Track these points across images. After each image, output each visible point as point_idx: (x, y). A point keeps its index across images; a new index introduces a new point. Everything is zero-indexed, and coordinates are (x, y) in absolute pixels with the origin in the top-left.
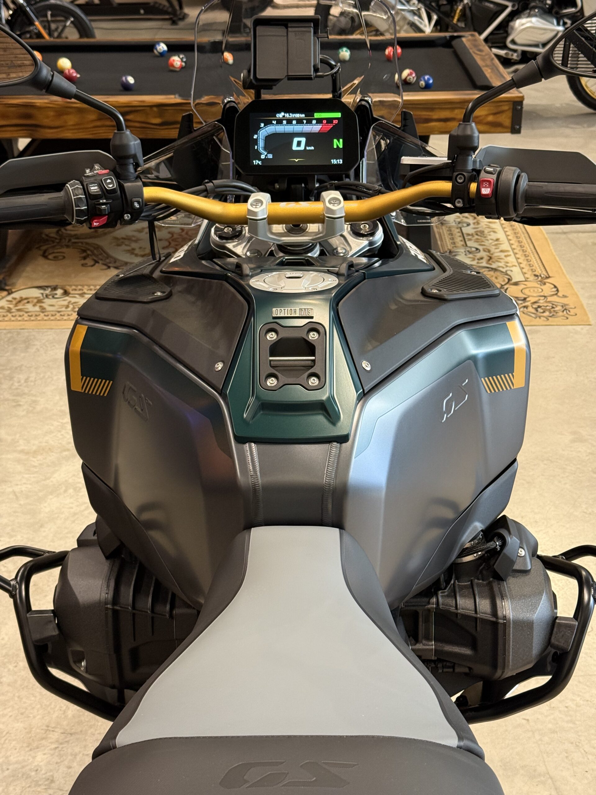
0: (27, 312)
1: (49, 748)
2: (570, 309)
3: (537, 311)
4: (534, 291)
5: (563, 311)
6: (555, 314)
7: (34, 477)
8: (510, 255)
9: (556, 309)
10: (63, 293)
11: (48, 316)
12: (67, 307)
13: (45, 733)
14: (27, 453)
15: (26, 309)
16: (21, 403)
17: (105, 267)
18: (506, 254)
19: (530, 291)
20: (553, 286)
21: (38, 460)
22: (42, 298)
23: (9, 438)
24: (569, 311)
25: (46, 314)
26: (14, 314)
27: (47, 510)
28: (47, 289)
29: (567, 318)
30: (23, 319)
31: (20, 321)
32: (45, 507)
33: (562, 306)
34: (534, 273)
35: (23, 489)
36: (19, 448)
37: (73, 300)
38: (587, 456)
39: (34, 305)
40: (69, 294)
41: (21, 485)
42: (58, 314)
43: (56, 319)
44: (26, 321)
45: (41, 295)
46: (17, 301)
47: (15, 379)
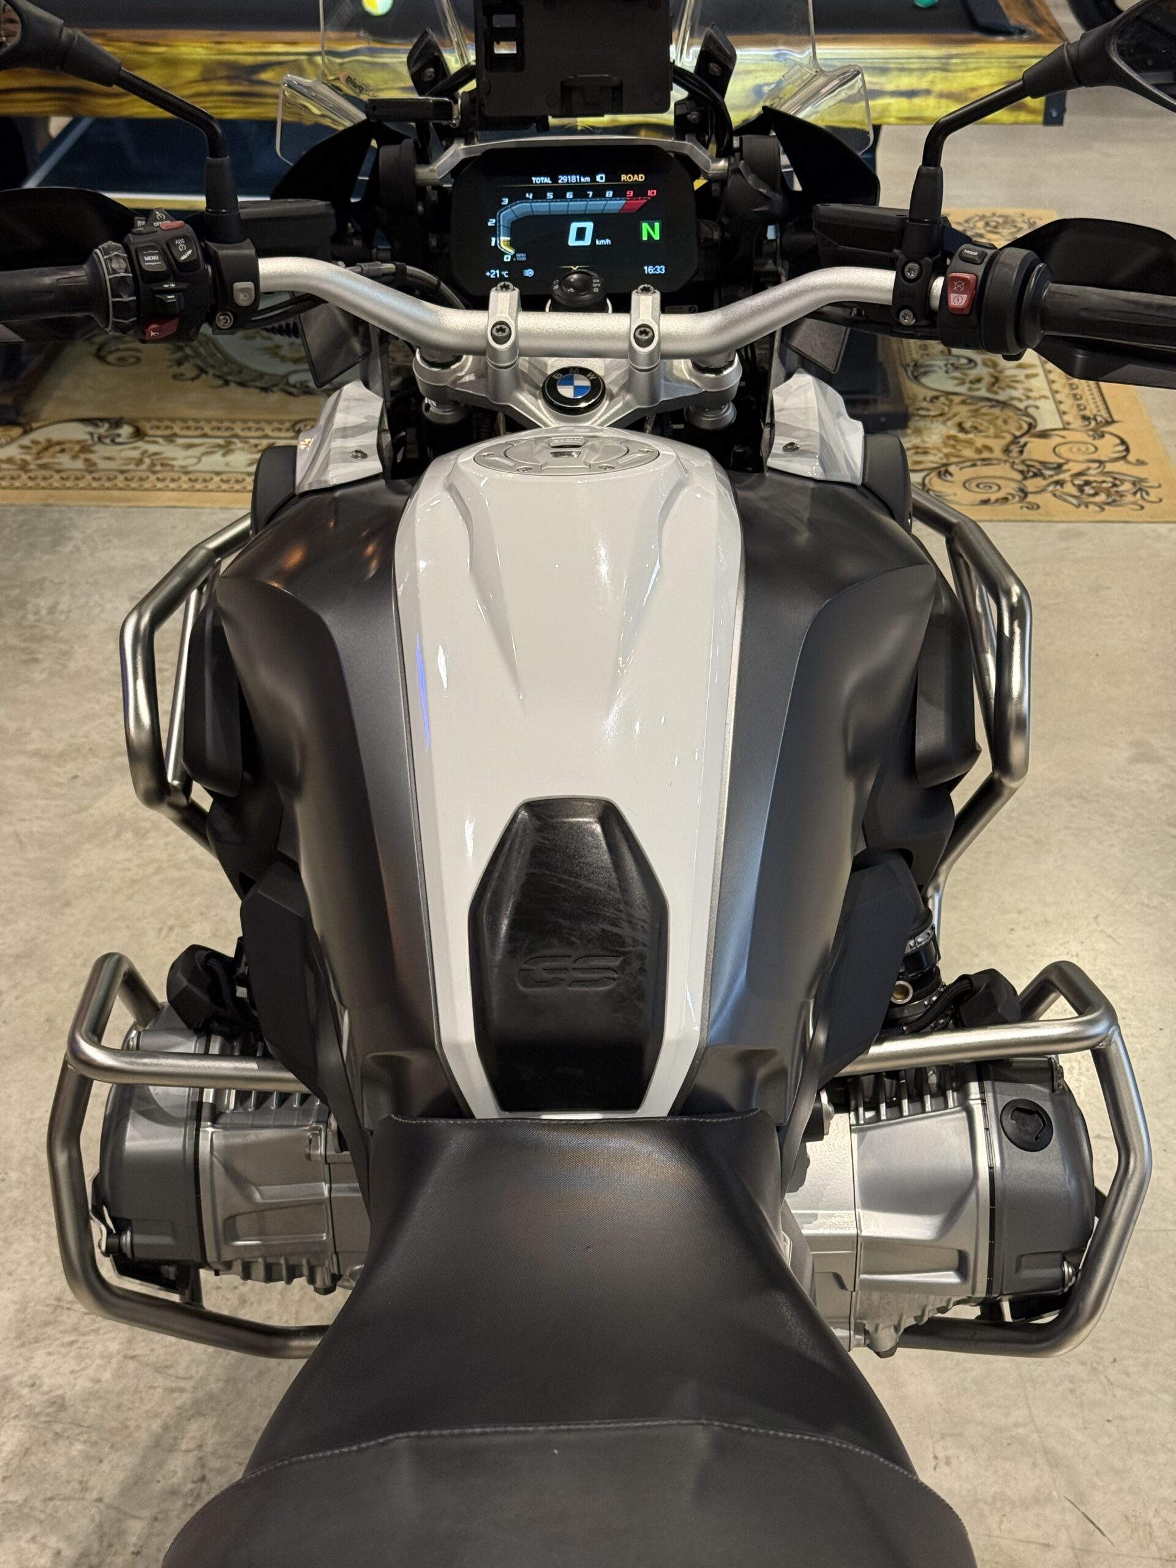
0: (58, 471)
1: (60, 1341)
2: (1150, 490)
3: (1082, 491)
4: (1079, 450)
5: (1135, 493)
6: (1117, 498)
7: (57, 806)
8: (1035, 375)
9: (1121, 488)
10: (133, 433)
11: (99, 479)
12: (140, 462)
13: (54, 1312)
14: (46, 757)
15: (60, 464)
16: (40, 656)
17: (220, 382)
18: (1028, 371)
19: (1071, 449)
20: (1118, 441)
21: (65, 772)
22: (90, 442)
23: (12, 726)
24: (1147, 493)
25: (96, 475)
26: (32, 474)
27: (80, 871)
28: (100, 423)
29: (1142, 508)
30: (51, 485)
31: (43, 488)
32: (76, 866)
33: (1134, 483)
34: (1082, 413)
35: (35, 829)
36: (30, 747)
37: (152, 448)
38: (1159, 791)
39: (75, 457)
40: (146, 435)
41: (30, 820)
42: (121, 477)
43: (116, 485)
44: (56, 488)
45: (88, 437)
46: (40, 447)
47: (30, 606)
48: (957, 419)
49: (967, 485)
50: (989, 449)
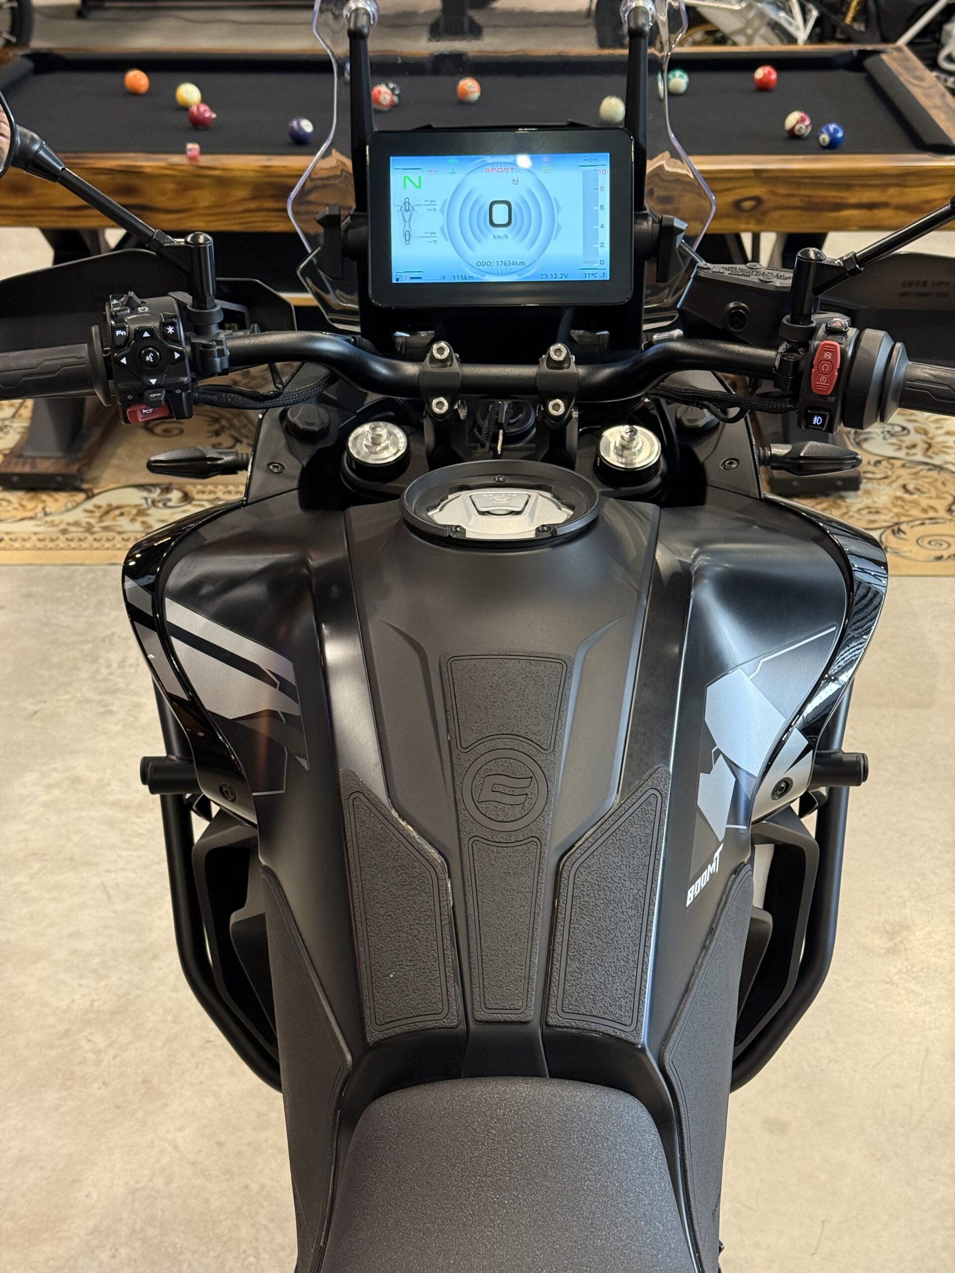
0: (120, 533)
10: (182, 498)
15: (118, 526)
16: (114, 708)
22: (145, 506)
23: (93, 777)
26: (97, 536)
28: (153, 489)
30: (114, 546)
31: (108, 549)
35: (120, 880)
39: (133, 520)
40: (193, 499)
41: (116, 872)
44: (119, 549)
45: (143, 501)
46: (102, 510)
48: (901, 482)
49: (920, 542)
50: (935, 509)
